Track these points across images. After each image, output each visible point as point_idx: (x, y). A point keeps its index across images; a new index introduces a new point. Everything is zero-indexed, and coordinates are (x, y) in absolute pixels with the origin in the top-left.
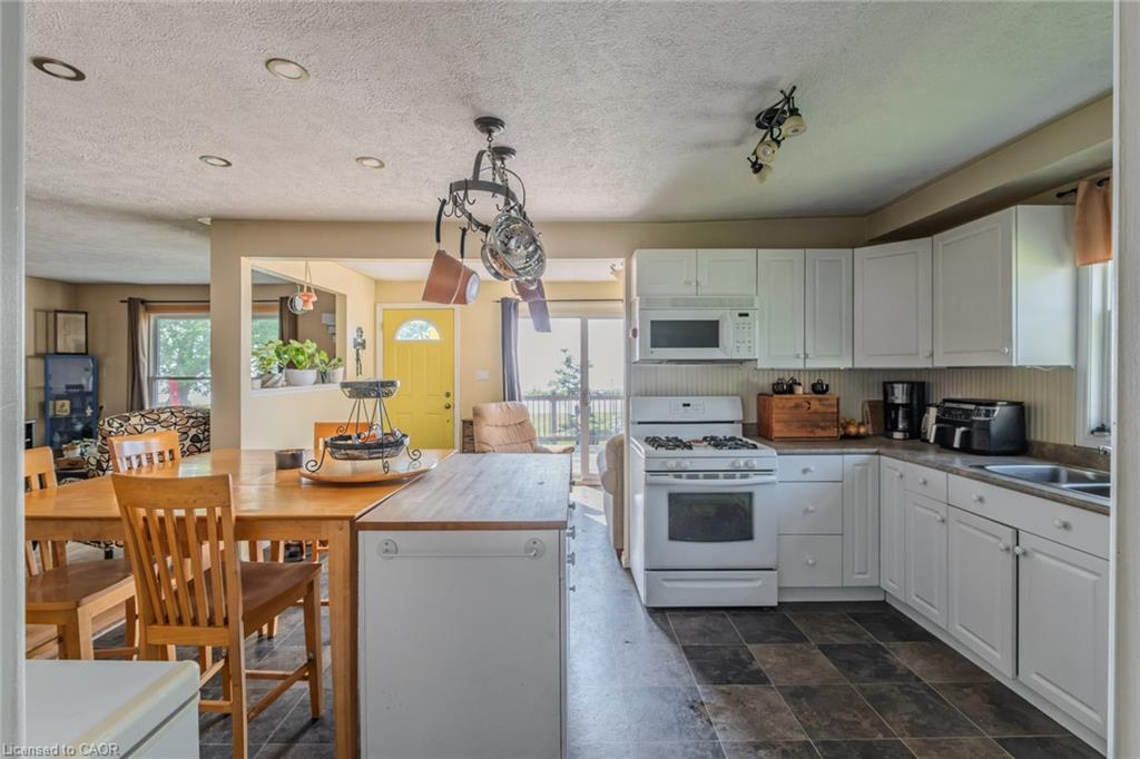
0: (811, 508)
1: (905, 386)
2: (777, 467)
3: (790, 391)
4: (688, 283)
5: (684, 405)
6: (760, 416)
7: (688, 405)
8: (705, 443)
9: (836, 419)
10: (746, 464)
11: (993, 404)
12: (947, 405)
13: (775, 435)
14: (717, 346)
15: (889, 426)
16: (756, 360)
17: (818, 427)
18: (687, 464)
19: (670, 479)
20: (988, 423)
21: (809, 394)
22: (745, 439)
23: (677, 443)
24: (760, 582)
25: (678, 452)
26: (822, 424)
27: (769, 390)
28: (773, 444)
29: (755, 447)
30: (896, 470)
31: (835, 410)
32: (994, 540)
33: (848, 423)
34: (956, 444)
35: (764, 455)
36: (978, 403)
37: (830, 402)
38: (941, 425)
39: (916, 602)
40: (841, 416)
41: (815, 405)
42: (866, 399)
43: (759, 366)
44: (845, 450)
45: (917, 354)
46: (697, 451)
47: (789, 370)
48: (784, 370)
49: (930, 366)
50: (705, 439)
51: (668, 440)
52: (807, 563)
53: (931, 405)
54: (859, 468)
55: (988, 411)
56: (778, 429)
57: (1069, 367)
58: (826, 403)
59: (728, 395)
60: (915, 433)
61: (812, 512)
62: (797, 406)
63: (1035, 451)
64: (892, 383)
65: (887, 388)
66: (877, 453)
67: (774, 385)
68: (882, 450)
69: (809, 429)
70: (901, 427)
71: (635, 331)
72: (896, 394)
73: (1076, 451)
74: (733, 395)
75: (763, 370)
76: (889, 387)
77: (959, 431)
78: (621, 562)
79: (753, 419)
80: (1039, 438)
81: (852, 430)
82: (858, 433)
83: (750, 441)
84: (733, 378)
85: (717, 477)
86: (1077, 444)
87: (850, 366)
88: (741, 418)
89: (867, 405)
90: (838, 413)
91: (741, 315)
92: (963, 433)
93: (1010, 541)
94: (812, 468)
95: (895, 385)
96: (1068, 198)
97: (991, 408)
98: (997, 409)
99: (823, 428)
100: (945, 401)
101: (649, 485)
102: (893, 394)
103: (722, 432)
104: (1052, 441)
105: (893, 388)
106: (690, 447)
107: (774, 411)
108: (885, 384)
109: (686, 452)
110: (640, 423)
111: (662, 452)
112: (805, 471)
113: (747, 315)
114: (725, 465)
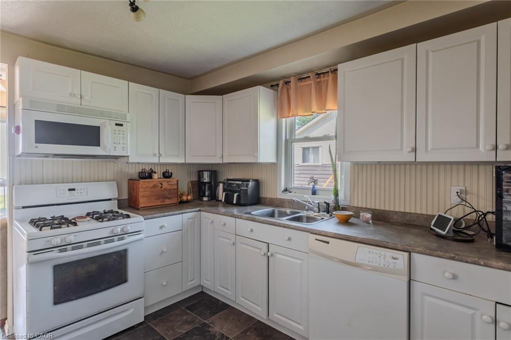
0: (165, 250)
1: (209, 172)
2: (144, 228)
3: (150, 176)
4: (72, 95)
5: (70, 190)
6: (130, 194)
7: (74, 190)
8: (88, 218)
9: (176, 193)
10: (122, 230)
11: (248, 181)
12: (229, 182)
13: (141, 205)
14: (99, 146)
15: (201, 194)
16: (128, 156)
17: (166, 198)
18: (72, 239)
19: (55, 254)
20: (247, 190)
21: (161, 178)
22: (120, 211)
23: (64, 221)
24: (132, 310)
25: (65, 229)
26: (169, 196)
27: (136, 176)
28: (140, 212)
29: (128, 216)
30: (209, 219)
31: (176, 187)
32: (258, 251)
33: (182, 195)
34: (235, 202)
35: (136, 221)
36: (243, 181)
37: (173, 183)
38: (227, 192)
39: (219, 289)
40: (179, 190)
41: (165, 185)
42: (189, 180)
43: (131, 160)
44: (184, 211)
45: (215, 156)
46: (82, 226)
47: (149, 164)
48: (145, 164)
49: (221, 162)
50: (88, 214)
51: (53, 218)
52: (163, 285)
53: (220, 182)
54: (190, 220)
55: (247, 184)
56: (142, 202)
57: (275, 163)
58: (171, 183)
59: (107, 181)
60: (214, 197)
61: (165, 252)
62: (154, 186)
63: (262, 202)
64: (202, 171)
65: (200, 174)
66: (200, 211)
67: (139, 173)
68: (201, 209)
69: (162, 200)
70: (207, 194)
71: (18, 129)
72: (205, 178)
73: (278, 201)
74: (110, 181)
75: (132, 163)
76: (201, 173)
77: (235, 195)
78: (4, 331)
79: (125, 196)
80: (263, 196)
81: (185, 198)
82: (187, 199)
83: (125, 212)
84: (111, 168)
85: (99, 244)
86: (278, 197)
87: (184, 162)
88: (117, 196)
89: (190, 183)
90: (177, 189)
91: (117, 125)
92: (237, 195)
93: (265, 250)
94: (166, 225)
95: (204, 172)
96: (275, 88)
97: (248, 183)
98: (250, 183)
99: (169, 198)
100: (228, 180)
101: (31, 264)
102: (203, 177)
103: (101, 207)
104: (268, 197)
105: (203, 174)
106: (75, 224)
107: (141, 190)
108: (199, 172)
109: (72, 228)
110: (23, 208)
111: (47, 231)
112: (161, 227)
113: (121, 125)
114: (105, 233)
